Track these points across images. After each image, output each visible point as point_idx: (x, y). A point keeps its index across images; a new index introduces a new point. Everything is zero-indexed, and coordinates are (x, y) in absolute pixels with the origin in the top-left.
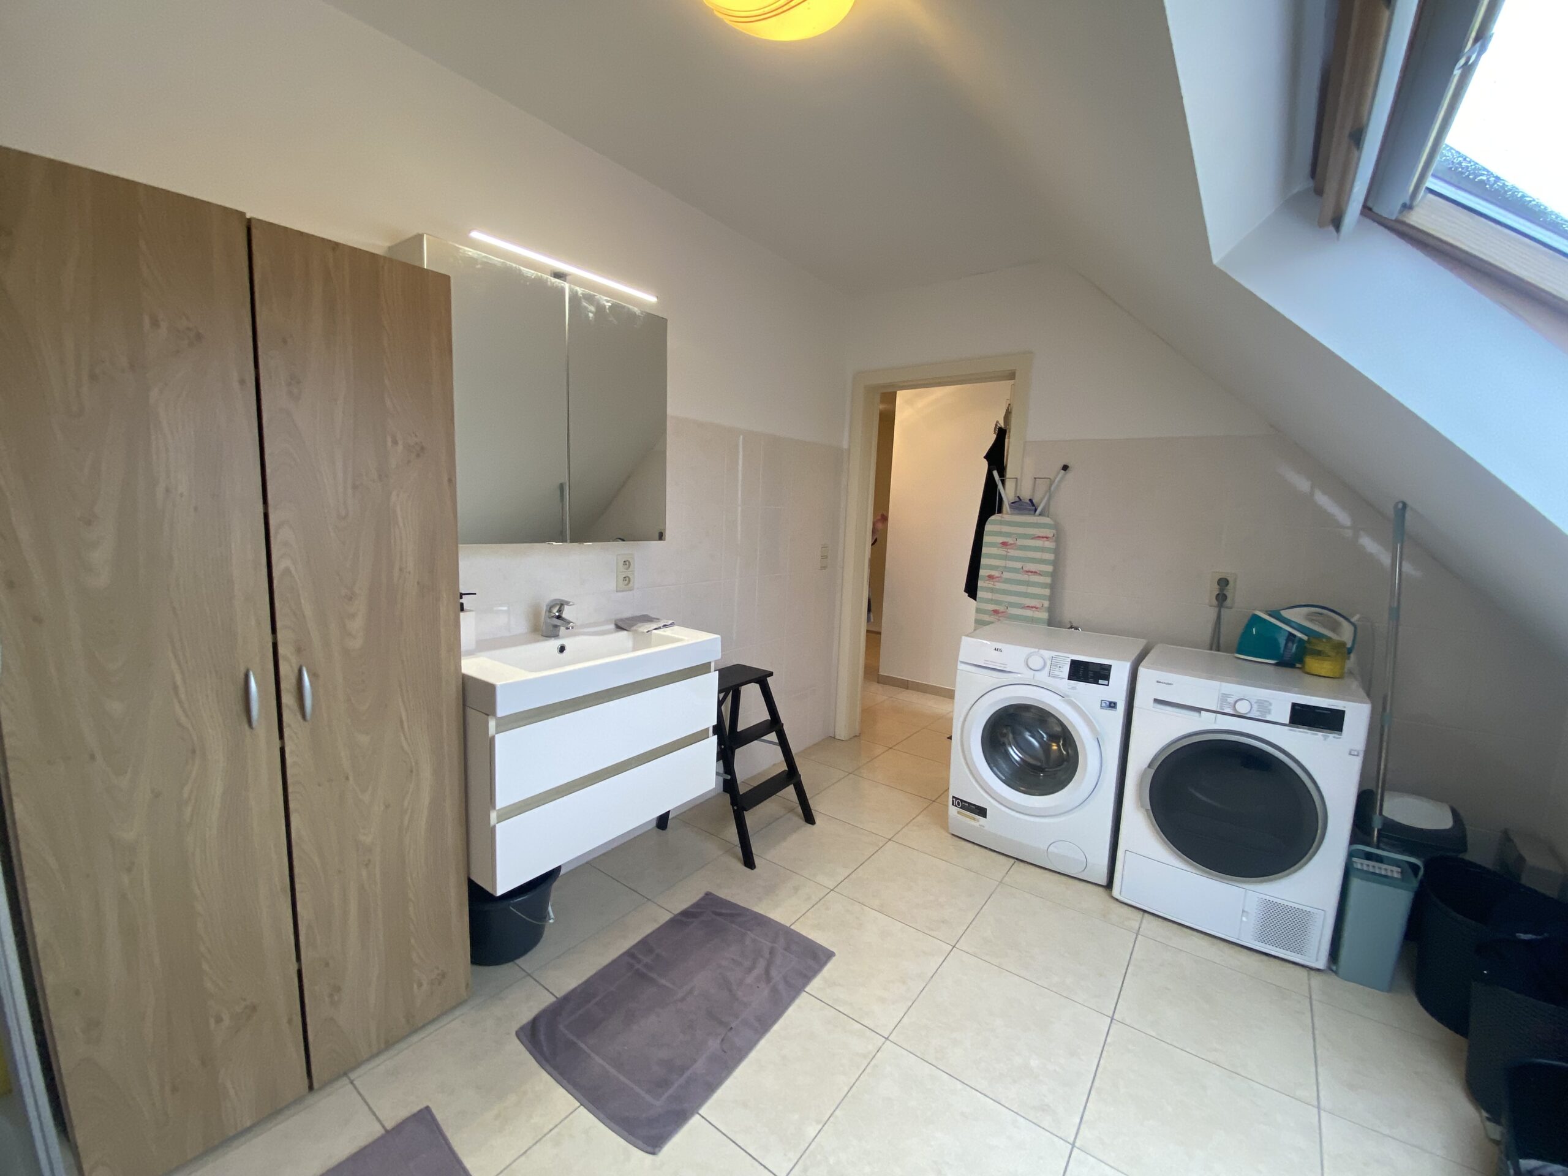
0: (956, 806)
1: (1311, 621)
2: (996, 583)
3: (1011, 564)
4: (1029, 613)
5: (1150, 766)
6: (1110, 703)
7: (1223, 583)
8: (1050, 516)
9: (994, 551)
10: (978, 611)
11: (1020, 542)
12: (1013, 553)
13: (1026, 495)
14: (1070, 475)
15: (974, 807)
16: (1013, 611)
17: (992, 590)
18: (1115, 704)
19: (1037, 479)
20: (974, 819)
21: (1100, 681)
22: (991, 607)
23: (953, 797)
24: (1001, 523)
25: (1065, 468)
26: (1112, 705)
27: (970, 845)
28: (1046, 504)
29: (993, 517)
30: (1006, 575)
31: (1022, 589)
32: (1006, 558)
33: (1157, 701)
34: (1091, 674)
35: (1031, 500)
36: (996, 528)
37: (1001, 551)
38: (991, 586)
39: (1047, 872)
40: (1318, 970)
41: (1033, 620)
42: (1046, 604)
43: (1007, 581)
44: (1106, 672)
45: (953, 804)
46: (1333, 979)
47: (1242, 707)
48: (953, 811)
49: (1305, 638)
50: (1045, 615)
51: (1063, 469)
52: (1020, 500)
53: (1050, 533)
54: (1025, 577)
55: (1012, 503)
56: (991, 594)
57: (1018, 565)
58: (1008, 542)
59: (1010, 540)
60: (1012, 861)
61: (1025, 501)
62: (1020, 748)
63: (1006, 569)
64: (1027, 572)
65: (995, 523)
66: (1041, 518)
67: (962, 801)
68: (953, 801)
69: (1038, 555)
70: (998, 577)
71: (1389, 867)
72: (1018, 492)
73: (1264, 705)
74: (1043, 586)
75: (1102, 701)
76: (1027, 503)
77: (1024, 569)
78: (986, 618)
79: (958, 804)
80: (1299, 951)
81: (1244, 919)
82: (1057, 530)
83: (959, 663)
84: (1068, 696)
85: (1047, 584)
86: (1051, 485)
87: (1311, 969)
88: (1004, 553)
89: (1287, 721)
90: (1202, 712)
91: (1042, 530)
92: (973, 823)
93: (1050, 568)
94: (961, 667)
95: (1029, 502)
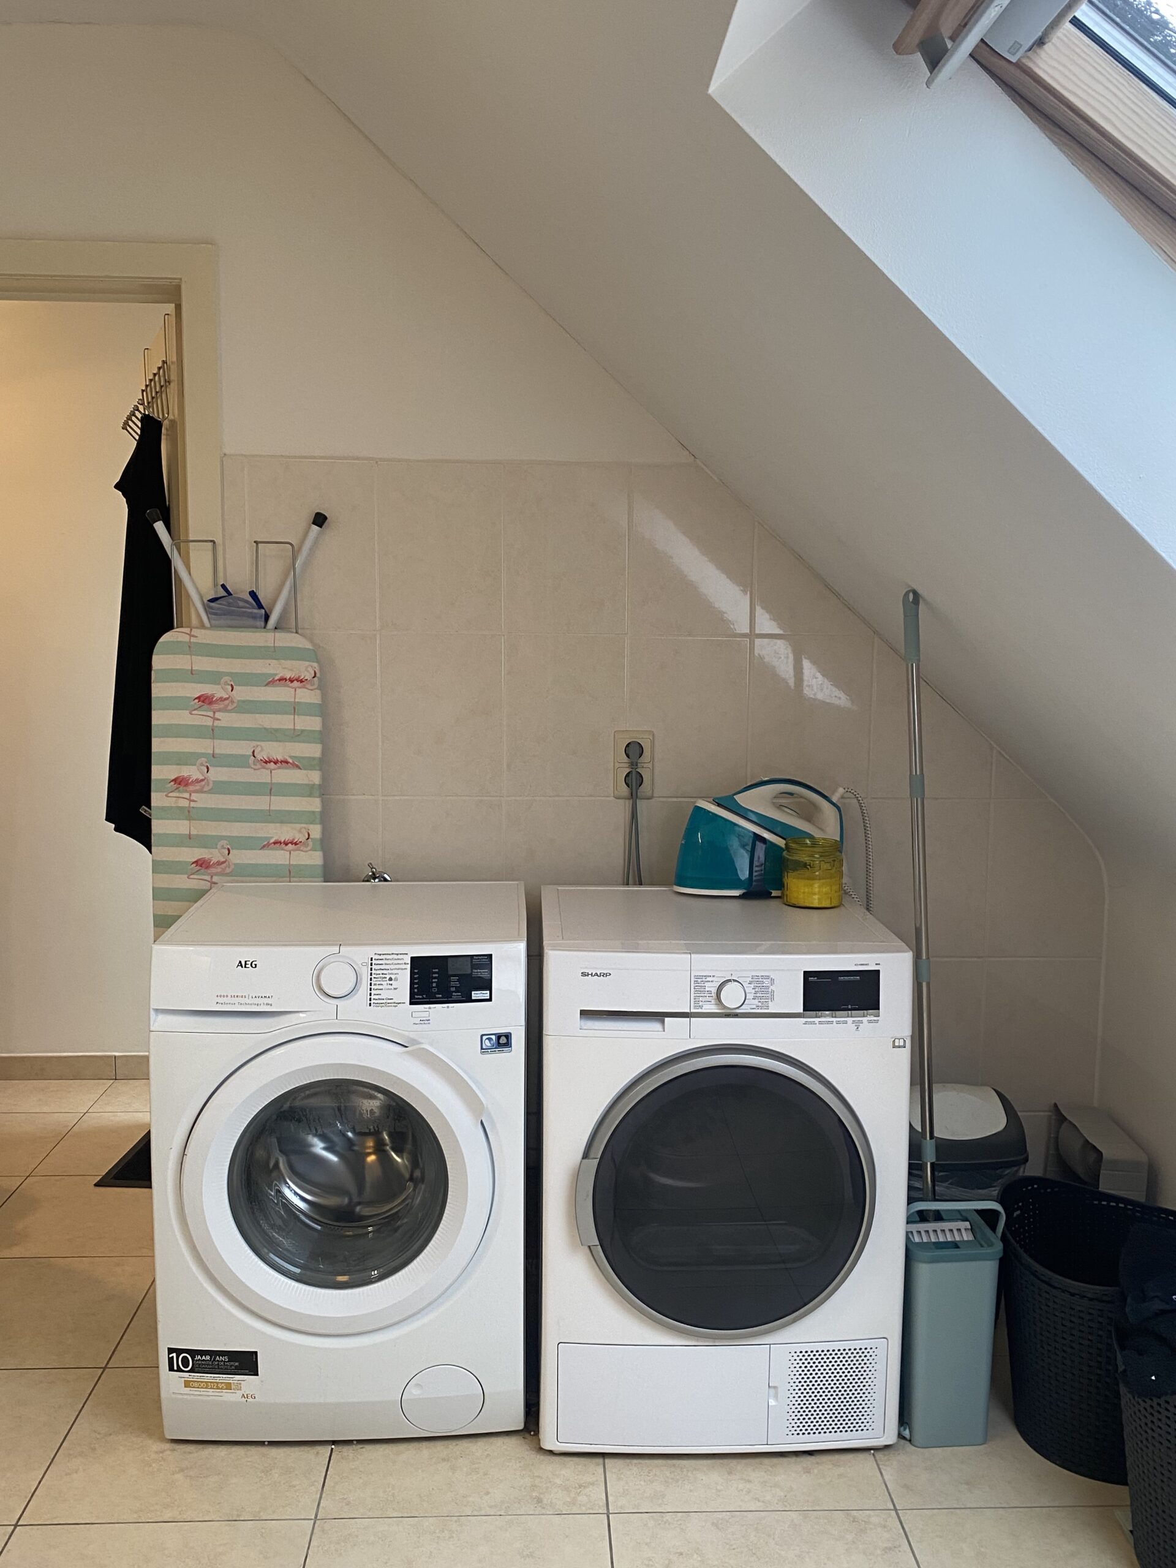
0: (179, 1370)
1: (780, 807)
2: (194, 796)
3: (225, 747)
4: (279, 857)
5: (586, 1155)
6: (499, 1037)
7: (634, 751)
8: (300, 631)
9: (183, 718)
10: (158, 867)
11: (242, 693)
12: (226, 719)
13: (240, 581)
14: (331, 535)
15: (226, 1358)
16: (241, 857)
17: (188, 814)
18: (508, 1036)
19: (260, 545)
20: (228, 1386)
21: (475, 995)
22: (190, 854)
23: (171, 1351)
24: (191, 649)
25: (320, 520)
26: (503, 1041)
27: (222, 1451)
28: (287, 604)
29: (166, 638)
30: (218, 774)
31: (260, 803)
32: (213, 733)
33: (585, 1014)
34: (454, 982)
35: (253, 594)
36: (181, 662)
37: (202, 718)
38: (184, 803)
39: (402, 1447)
40: (887, 1447)
41: (291, 873)
42: (316, 831)
43: (222, 788)
44: (482, 973)
45: (171, 1369)
46: (912, 1455)
47: (732, 998)
48: (172, 1383)
49: (781, 842)
50: (315, 858)
51: (314, 523)
52: (229, 594)
53: (305, 669)
54: (263, 776)
55: (212, 600)
56: (186, 822)
57: (243, 748)
58: (213, 696)
59: (217, 691)
60: (325, 1451)
61: (241, 596)
62: (303, 1180)
63: (214, 759)
64: (266, 762)
65: (176, 649)
66: (279, 635)
67: (193, 1353)
68: (171, 1360)
69: (284, 722)
70: (198, 781)
71: (954, 1225)
72: (221, 574)
73: (762, 986)
74: (309, 791)
75: (482, 1036)
76: (247, 602)
77: (259, 757)
78: (182, 882)
79: (185, 1362)
80: (857, 1426)
81: (772, 1402)
82: (318, 662)
83: (152, 1013)
84: (414, 1042)
85: (312, 787)
86: (294, 558)
87: (876, 1449)
88: (209, 722)
89: (801, 1010)
90: (667, 1020)
91: (288, 663)
92: (228, 1396)
93: (314, 750)
94: (159, 1022)
95: (250, 599)
